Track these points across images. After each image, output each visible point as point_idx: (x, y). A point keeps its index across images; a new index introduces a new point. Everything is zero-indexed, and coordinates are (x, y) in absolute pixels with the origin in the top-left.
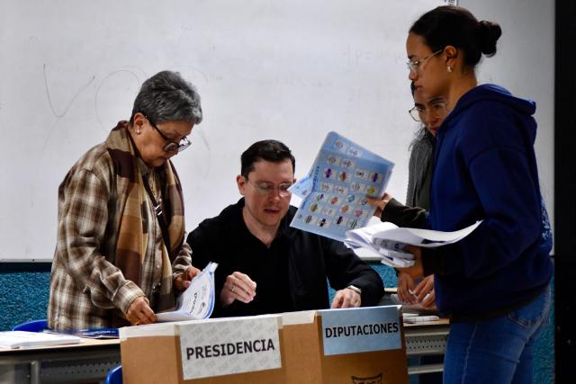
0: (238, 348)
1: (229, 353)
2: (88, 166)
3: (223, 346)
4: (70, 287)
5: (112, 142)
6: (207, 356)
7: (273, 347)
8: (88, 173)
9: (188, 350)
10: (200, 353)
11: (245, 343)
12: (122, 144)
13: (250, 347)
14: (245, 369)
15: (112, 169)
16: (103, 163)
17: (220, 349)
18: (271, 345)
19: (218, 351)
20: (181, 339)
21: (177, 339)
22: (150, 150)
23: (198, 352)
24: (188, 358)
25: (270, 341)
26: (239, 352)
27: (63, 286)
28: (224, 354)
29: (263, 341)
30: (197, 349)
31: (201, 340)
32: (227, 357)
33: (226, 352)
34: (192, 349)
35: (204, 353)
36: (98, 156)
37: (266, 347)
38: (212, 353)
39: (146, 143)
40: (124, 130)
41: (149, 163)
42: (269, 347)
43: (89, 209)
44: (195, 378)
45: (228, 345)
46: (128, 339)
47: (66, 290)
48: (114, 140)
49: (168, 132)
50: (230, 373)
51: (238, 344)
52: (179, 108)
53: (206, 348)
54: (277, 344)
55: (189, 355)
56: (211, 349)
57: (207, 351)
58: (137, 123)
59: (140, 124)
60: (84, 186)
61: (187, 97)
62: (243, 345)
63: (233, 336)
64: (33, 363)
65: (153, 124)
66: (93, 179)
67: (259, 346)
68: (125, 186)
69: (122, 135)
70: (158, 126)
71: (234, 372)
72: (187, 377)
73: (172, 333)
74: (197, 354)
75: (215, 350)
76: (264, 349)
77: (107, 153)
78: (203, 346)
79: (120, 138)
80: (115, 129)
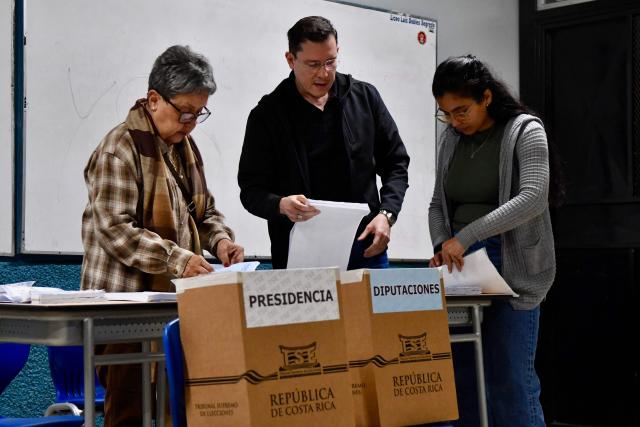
0: (299, 297)
1: (290, 303)
2: (110, 149)
3: (284, 295)
4: (105, 264)
5: (131, 123)
6: (269, 305)
7: (331, 298)
8: (111, 156)
9: (251, 297)
10: (263, 301)
11: (305, 293)
12: (141, 123)
13: (309, 297)
14: (305, 318)
15: (135, 149)
16: (125, 145)
17: (281, 298)
18: (330, 297)
19: (279, 300)
20: (244, 286)
21: (240, 286)
22: (167, 126)
23: (260, 300)
24: (251, 306)
25: (329, 292)
26: (299, 302)
27: (97, 263)
28: (285, 303)
29: (322, 292)
30: (259, 297)
31: (263, 288)
32: (288, 306)
33: (287, 301)
34: (254, 297)
35: (266, 302)
36: (119, 138)
37: (325, 298)
38: (274, 301)
39: (162, 120)
40: (141, 109)
41: (168, 141)
42: (328, 298)
43: (119, 192)
44: (257, 326)
45: (289, 294)
46: (187, 291)
47: (100, 267)
48: (133, 120)
49: (181, 105)
50: (291, 322)
51: (298, 293)
52: (189, 80)
53: (268, 296)
54: (335, 295)
55: (251, 303)
56: (273, 297)
57: (269, 300)
58: (152, 100)
59: (155, 101)
60: (110, 169)
61: (197, 68)
62: (303, 295)
63: (294, 286)
64: (86, 320)
65: (167, 100)
66: (117, 162)
67: (318, 296)
68: (150, 166)
69: (140, 113)
70: (171, 101)
71: (295, 322)
72: (250, 325)
73: (234, 280)
74: (260, 301)
75: (276, 299)
76: (323, 300)
77: (128, 133)
78: (265, 293)
79: (138, 118)
80: (133, 109)
